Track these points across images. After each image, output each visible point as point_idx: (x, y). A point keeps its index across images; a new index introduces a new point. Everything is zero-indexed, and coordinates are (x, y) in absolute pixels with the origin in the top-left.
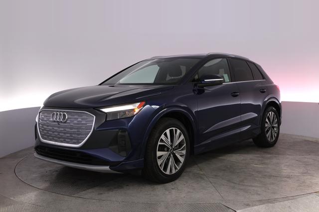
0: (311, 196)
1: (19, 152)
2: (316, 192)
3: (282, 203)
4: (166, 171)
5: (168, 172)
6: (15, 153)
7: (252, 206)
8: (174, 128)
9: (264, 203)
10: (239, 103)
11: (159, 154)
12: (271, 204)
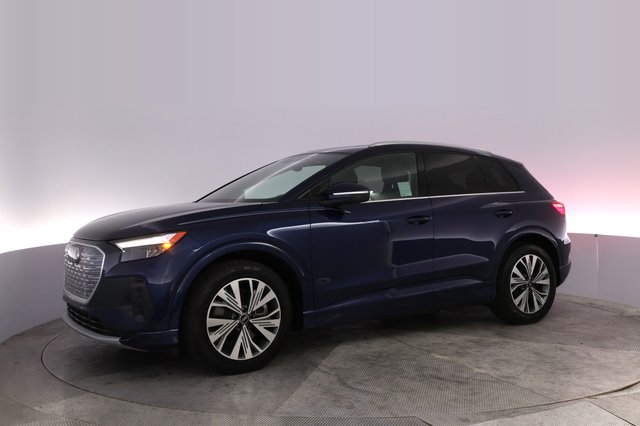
0: (581, 404)
1: (50, 323)
2: (589, 397)
3: (527, 416)
4: (229, 353)
5: (234, 355)
6: (43, 325)
7: (475, 422)
8: (250, 280)
9: (494, 418)
10: (431, 237)
11: (211, 322)
12: (508, 419)
